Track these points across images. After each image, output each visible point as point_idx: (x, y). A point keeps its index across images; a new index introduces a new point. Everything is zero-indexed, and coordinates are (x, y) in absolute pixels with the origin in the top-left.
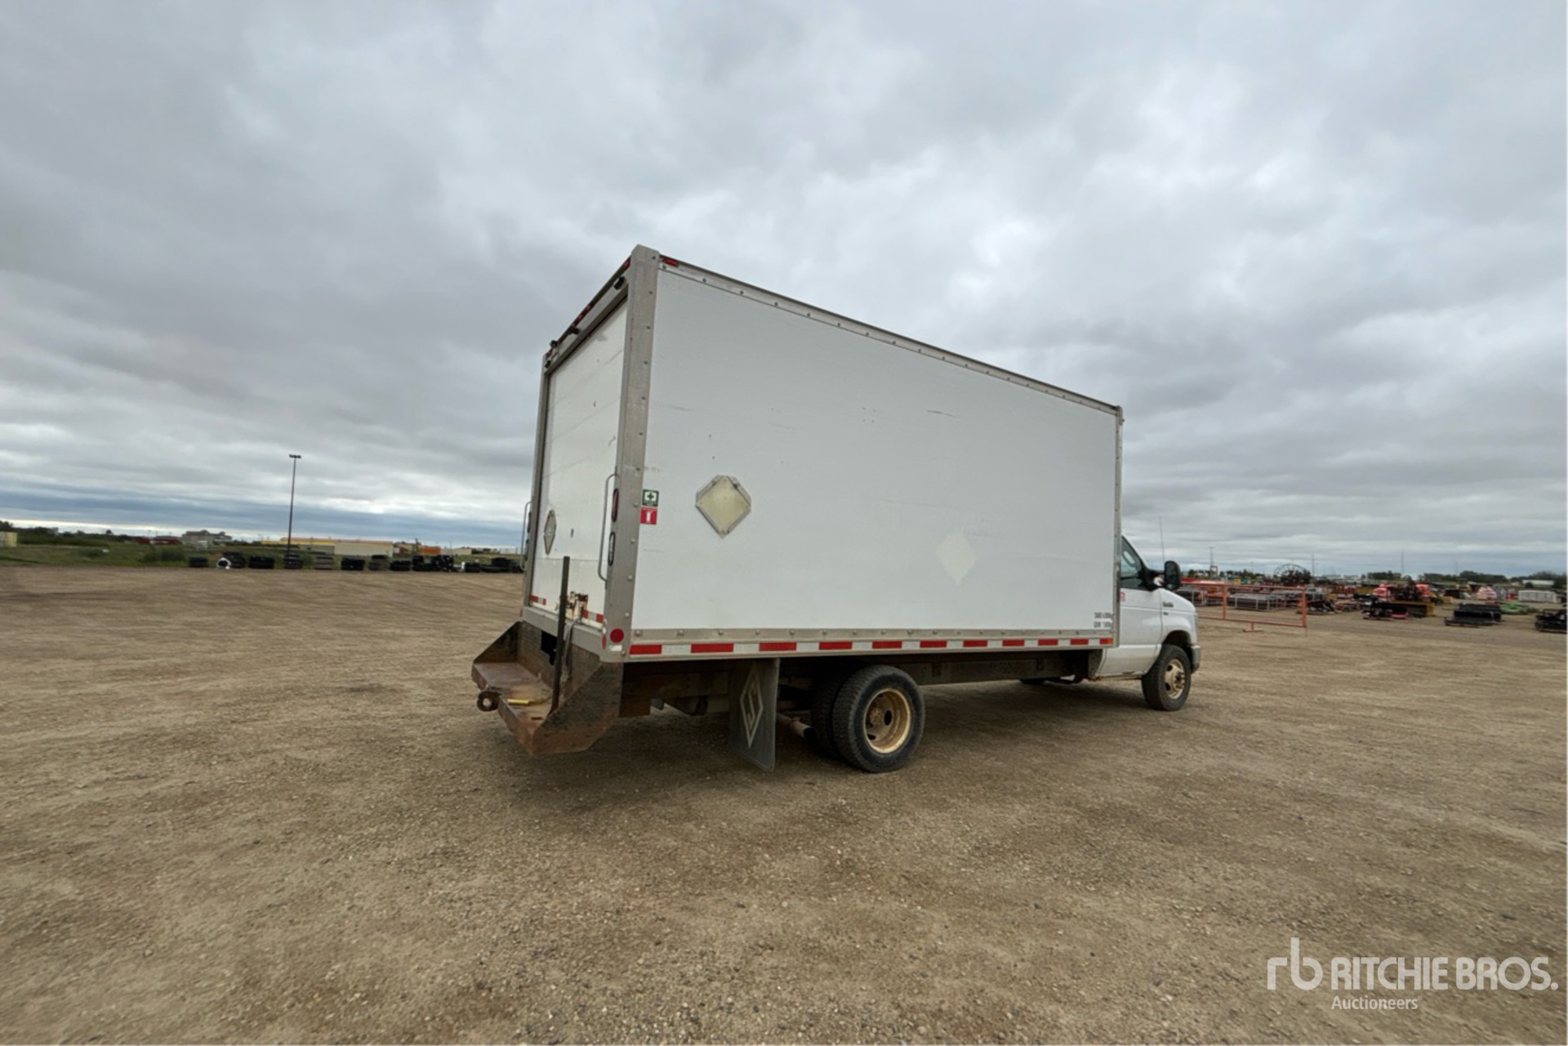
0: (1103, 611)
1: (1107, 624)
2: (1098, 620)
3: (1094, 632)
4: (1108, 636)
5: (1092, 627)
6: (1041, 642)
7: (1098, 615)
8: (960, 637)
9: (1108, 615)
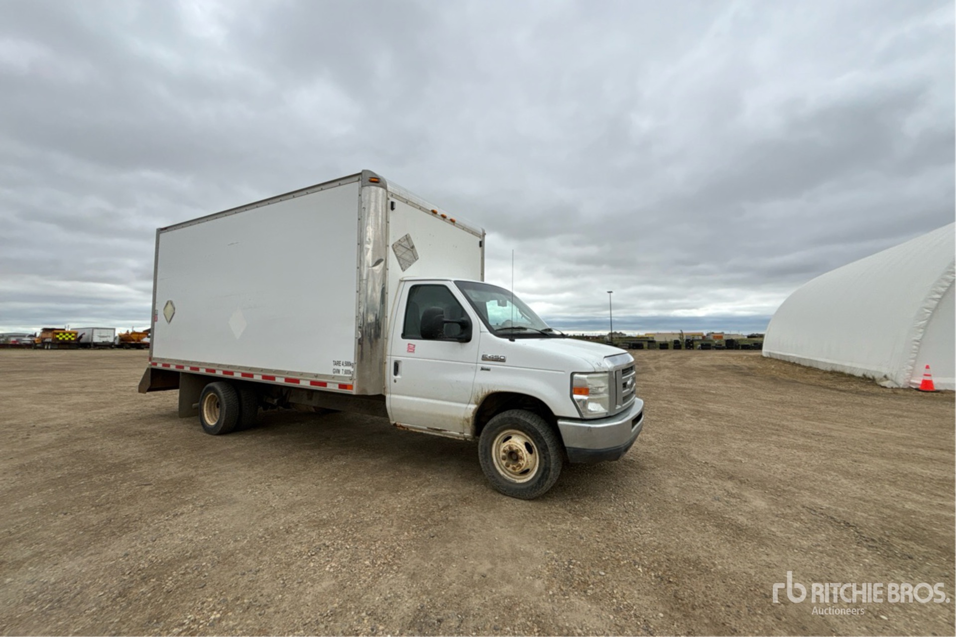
0: (343, 360)
1: (347, 372)
2: (337, 367)
3: (333, 377)
4: (349, 382)
5: (331, 373)
6: (287, 380)
7: (337, 363)
8: (239, 370)
9: (348, 364)
